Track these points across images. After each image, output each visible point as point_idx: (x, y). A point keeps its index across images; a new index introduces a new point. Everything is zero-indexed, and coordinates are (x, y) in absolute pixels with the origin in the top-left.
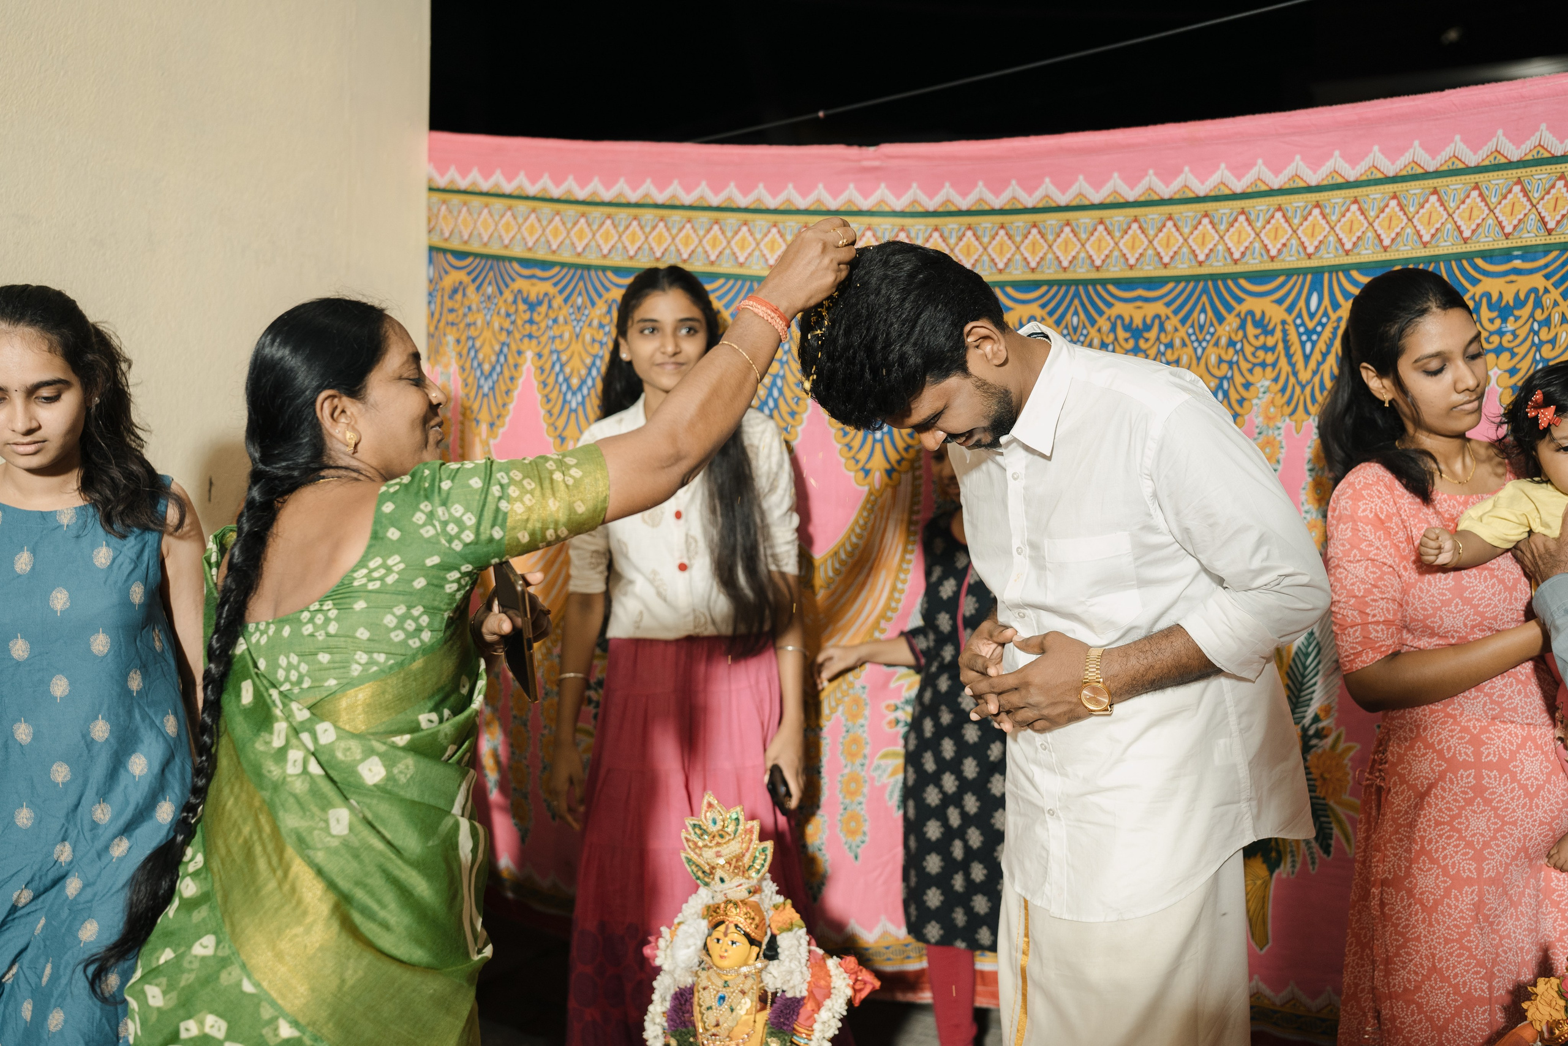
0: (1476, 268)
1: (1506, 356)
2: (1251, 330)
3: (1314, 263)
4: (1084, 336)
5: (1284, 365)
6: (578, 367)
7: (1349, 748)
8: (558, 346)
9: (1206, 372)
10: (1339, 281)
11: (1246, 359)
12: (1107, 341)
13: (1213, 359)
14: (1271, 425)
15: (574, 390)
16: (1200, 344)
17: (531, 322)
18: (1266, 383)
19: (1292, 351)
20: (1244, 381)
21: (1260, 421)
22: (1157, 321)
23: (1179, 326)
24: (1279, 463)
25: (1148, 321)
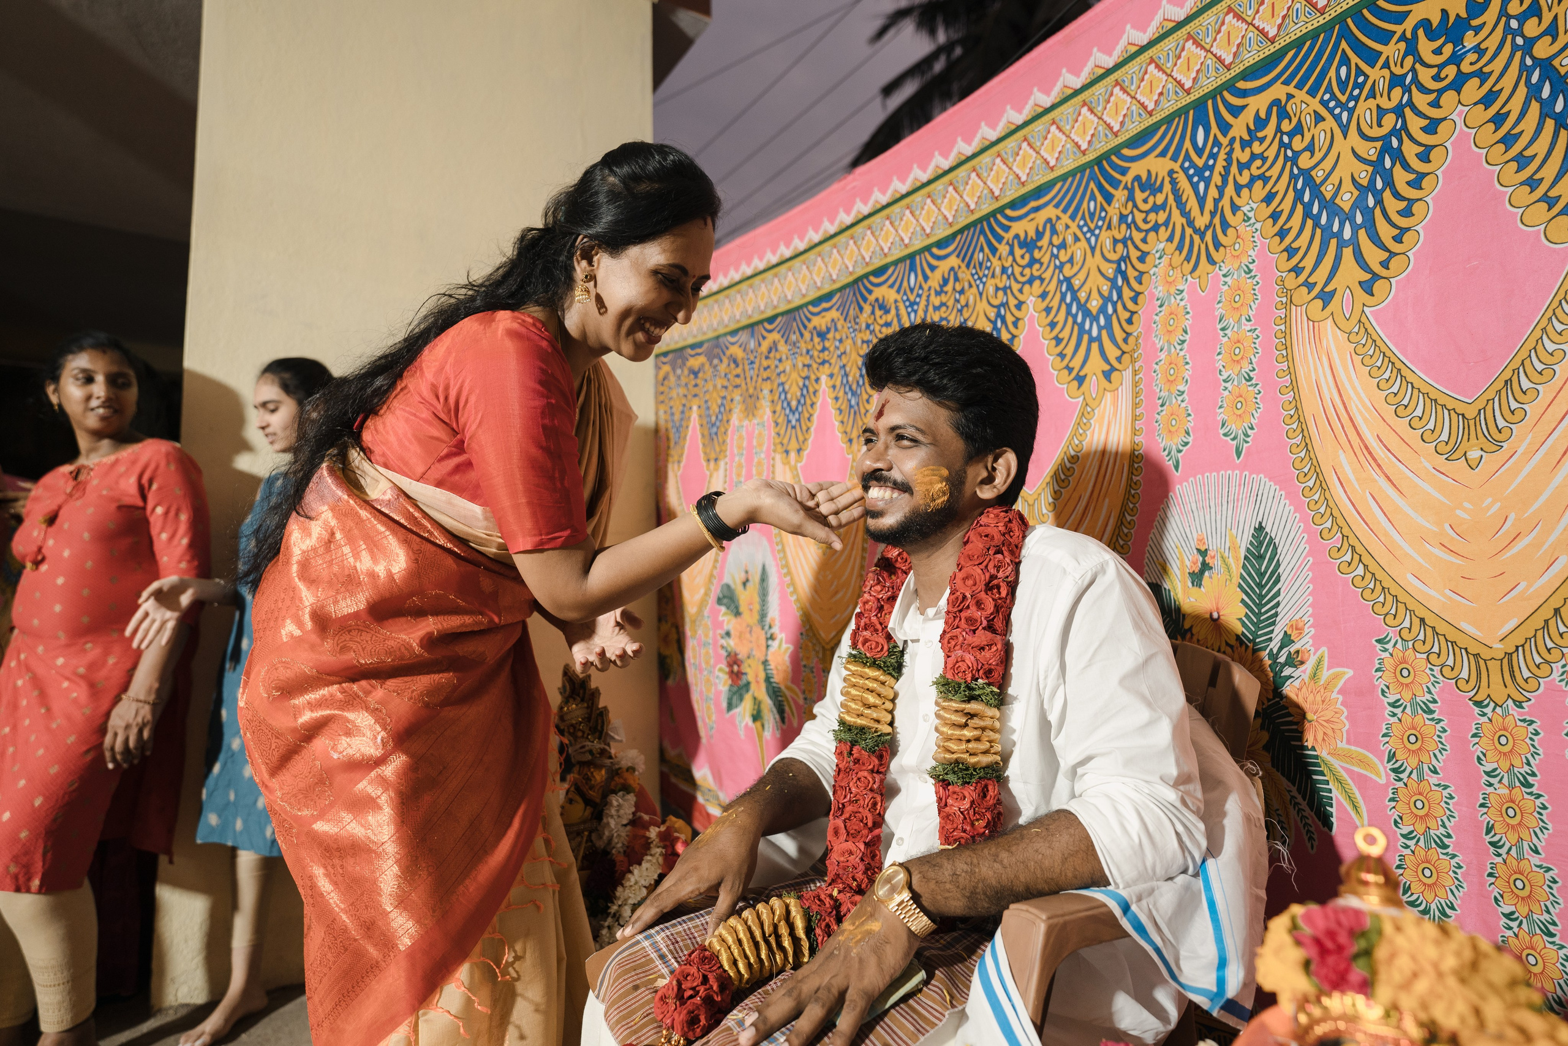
2: (1139, 196)
3: (1193, 96)
4: (988, 268)
5: (1178, 219)
6: (715, 408)
7: (1337, 676)
8: (707, 397)
9: (1102, 260)
10: (1224, 101)
11: (1138, 229)
12: (1007, 265)
13: (1108, 243)
14: (1173, 290)
15: (713, 425)
16: (1093, 234)
17: (696, 385)
18: (1162, 246)
19: (1184, 199)
20: (1139, 254)
21: (1160, 291)
22: (1048, 226)
23: (1070, 222)
24: (1186, 332)
25: (1041, 229)
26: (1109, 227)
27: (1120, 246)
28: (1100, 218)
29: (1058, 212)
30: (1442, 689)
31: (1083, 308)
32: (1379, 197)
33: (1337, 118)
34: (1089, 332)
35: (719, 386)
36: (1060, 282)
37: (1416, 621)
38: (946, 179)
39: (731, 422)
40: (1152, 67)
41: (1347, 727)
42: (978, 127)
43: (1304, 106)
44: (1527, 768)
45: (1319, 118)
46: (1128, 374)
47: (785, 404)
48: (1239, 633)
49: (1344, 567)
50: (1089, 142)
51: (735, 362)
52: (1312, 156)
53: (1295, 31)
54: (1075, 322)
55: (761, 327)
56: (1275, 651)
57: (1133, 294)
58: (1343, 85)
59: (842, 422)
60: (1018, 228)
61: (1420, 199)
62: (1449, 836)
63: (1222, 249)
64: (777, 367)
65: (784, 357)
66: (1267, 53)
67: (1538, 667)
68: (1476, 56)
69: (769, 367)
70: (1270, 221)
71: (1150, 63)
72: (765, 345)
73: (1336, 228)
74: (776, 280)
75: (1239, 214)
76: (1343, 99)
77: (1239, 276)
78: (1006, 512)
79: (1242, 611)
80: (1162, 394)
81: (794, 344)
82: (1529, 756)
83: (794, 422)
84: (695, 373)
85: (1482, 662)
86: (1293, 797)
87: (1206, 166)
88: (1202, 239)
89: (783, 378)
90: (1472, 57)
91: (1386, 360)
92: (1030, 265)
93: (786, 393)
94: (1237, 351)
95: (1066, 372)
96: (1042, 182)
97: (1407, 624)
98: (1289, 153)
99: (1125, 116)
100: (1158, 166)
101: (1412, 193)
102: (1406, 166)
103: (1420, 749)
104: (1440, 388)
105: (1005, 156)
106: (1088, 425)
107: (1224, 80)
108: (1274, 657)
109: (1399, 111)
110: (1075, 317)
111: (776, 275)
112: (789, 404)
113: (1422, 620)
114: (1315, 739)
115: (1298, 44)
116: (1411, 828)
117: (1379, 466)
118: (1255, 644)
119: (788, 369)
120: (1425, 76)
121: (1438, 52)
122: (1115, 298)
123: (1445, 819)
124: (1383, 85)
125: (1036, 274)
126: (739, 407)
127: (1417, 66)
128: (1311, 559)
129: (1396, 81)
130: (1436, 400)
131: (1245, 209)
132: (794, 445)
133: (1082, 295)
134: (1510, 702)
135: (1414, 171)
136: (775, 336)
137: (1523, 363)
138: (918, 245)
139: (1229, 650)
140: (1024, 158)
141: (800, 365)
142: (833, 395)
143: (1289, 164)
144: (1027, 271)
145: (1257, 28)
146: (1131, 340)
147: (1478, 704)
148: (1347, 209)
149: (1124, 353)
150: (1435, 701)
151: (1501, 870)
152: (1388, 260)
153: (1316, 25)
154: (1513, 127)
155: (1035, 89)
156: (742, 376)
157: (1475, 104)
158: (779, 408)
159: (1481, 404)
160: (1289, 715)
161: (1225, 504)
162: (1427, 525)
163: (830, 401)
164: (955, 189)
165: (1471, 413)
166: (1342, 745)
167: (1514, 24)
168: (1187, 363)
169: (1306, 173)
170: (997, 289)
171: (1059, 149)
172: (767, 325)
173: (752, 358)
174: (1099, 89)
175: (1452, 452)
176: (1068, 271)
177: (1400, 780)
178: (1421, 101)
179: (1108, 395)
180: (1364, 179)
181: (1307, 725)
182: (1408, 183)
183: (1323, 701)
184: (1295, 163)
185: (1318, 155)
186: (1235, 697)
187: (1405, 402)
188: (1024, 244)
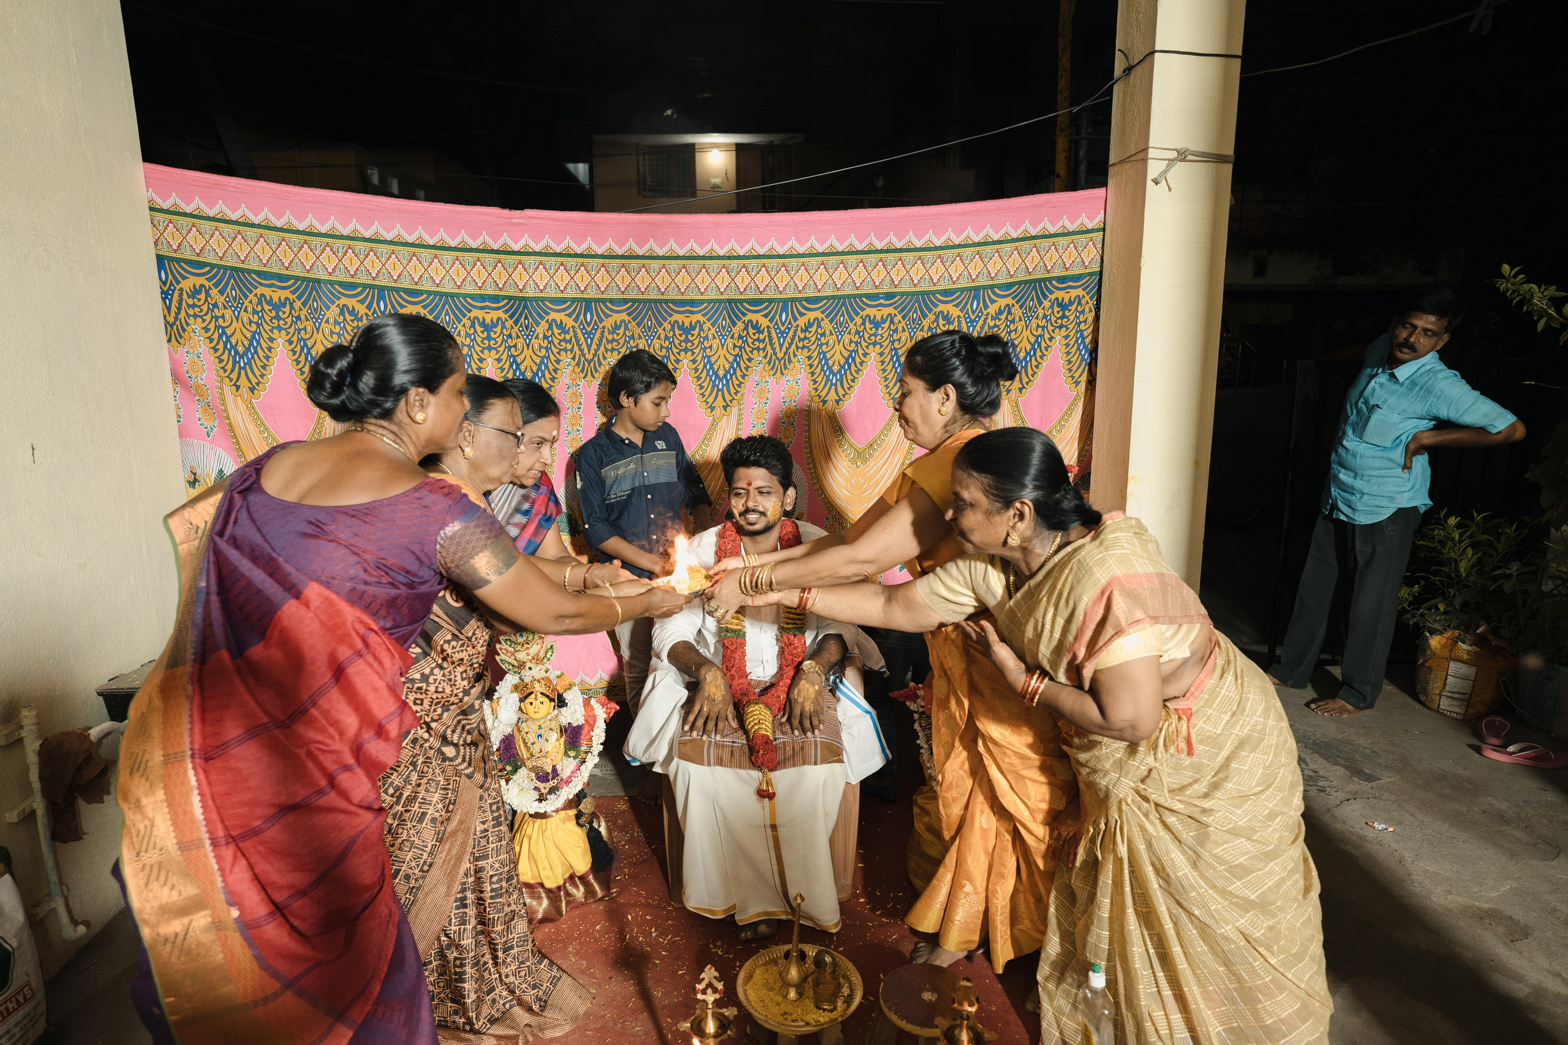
0: (863, 302)
1: (878, 346)
2: (751, 331)
3: (783, 296)
4: (656, 334)
5: (769, 349)
9: (727, 353)
10: (796, 306)
11: (748, 346)
12: (671, 338)
13: (731, 345)
14: (763, 380)
16: (723, 338)
18: (760, 358)
19: (773, 342)
21: (757, 378)
22: (698, 324)
23: (711, 328)
24: (768, 399)
25: (693, 324)
26: (732, 338)
27: (737, 349)
28: (728, 331)
29: (704, 320)
32: (846, 372)
33: (837, 336)
34: (718, 386)
36: (704, 357)
38: (619, 261)
40: (763, 269)
42: (648, 240)
43: (826, 326)
45: (831, 333)
46: (735, 410)
50: (725, 289)
53: (828, 292)
54: (711, 380)
58: (841, 324)
60: (678, 317)
66: (816, 295)
70: (809, 366)
71: (762, 266)
73: (831, 378)
75: (796, 358)
76: (840, 330)
77: (793, 383)
80: (754, 422)
87: (785, 333)
88: (779, 363)
90: (880, 336)
91: (841, 432)
92: (686, 343)
95: (705, 403)
96: (694, 298)
98: (819, 342)
99: (746, 286)
100: (762, 320)
101: (856, 375)
105: (669, 269)
107: (797, 296)
109: (857, 343)
110: (711, 377)
115: (828, 298)
120: (866, 336)
121: (871, 329)
122: (733, 373)
125: (690, 350)
127: (864, 330)
129: (857, 332)
133: (715, 367)
138: (592, 294)
140: (682, 277)
143: (819, 347)
144: (684, 346)
145: (813, 280)
148: (835, 372)
155: (690, 239)
157: (877, 354)
164: (628, 271)
167: (892, 331)
168: (767, 412)
169: (824, 353)
170: (662, 347)
171: (706, 283)
174: (733, 263)
176: (708, 352)
179: (725, 417)
180: (842, 363)
182: (855, 371)
185: (829, 348)
188: (682, 327)
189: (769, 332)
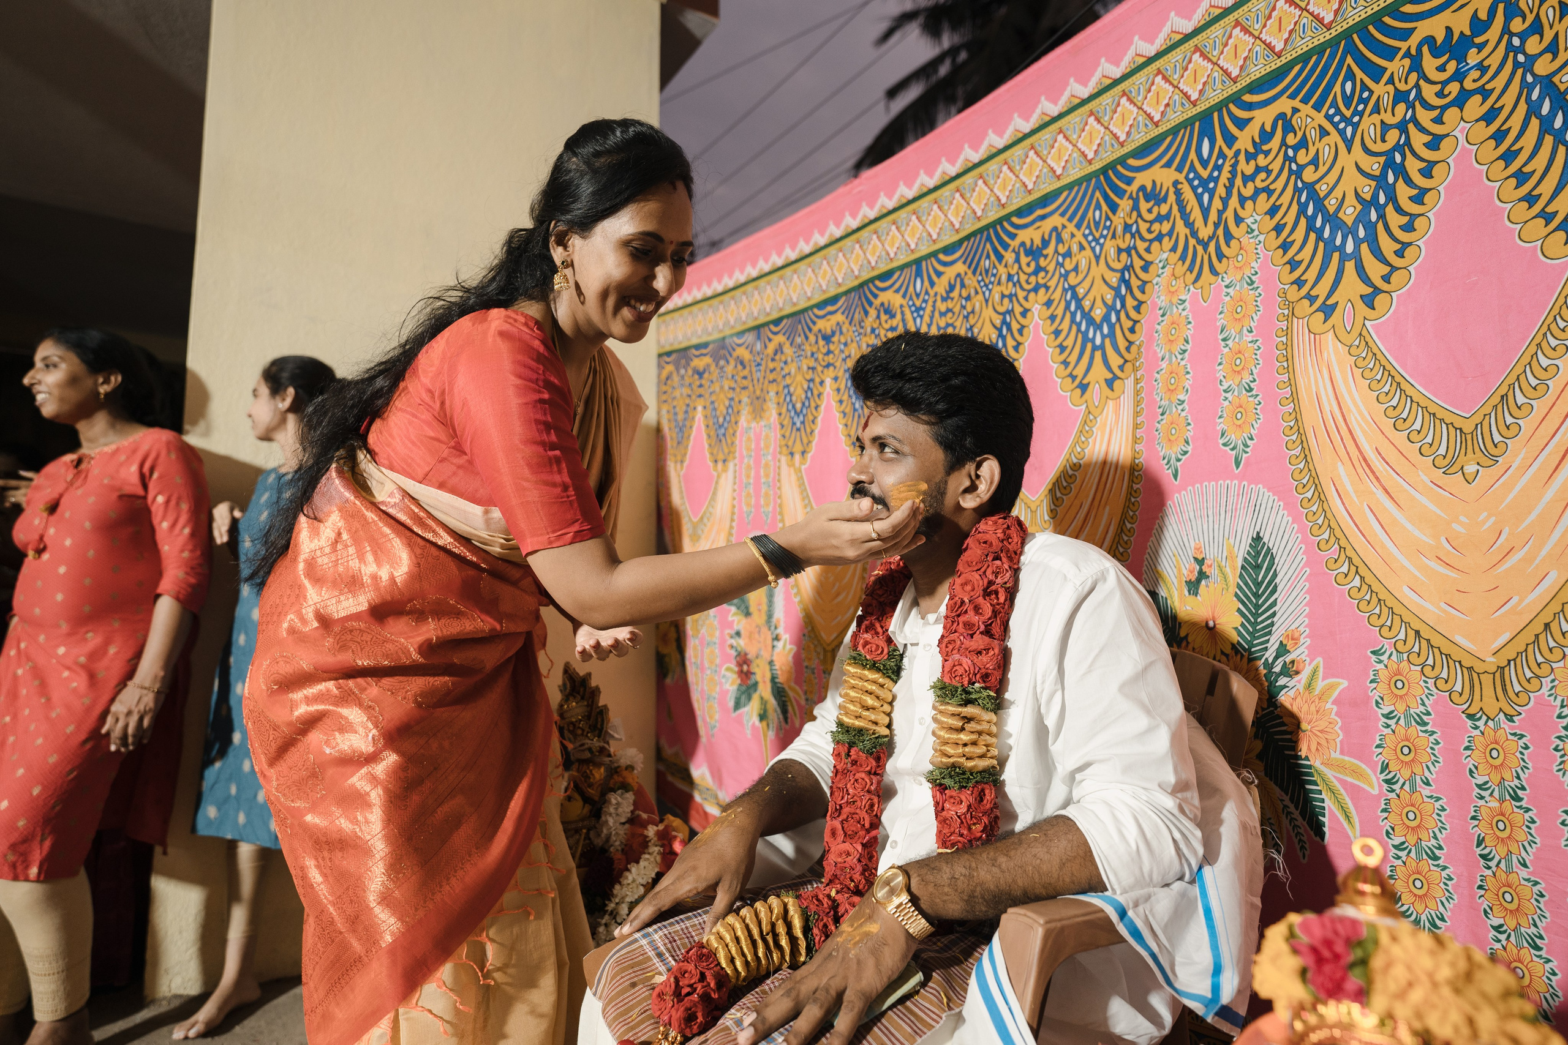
2: (1144, 206)
3: (1201, 107)
4: (994, 275)
5: (1181, 229)
6: (722, 409)
7: (1331, 687)
8: (714, 398)
9: (1106, 269)
10: (1230, 113)
11: (1142, 239)
12: (1013, 272)
13: (1112, 252)
14: (1175, 300)
15: (721, 426)
16: (1098, 243)
17: (701, 386)
18: (1165, 256)
19: (1188, 211)
20: (1142, 263)
21: (1162, 300)
22: (1054, 234)
23: (1075, 231)
24: (1187, 342)
25: (1046, 237)
26: (1114, 237)
27: (1124, 256)
28: (1105, 227)
29: (1064, 220)
30: (1436, 702)
31: (1086, 316)
32: (1381, 212)
33: (1342, 133)
34: (1093, 340)
35: (726, 388)
36: (1065, 290)
37: (1411, 634)
38: (952, 186)
39: (740, 424)
40: (1159, 79)
41: (1341, 737)
42: (985, 134)
43: (1309, 120)
44: (1516, 782)
45: (1324, 133)
46: (1129, 383)
47: (790, 407)
48: (1235, 642)
49: (1340, 579)
50: (1096, 151)
51: (742, 363)
52: (1317, 169)
53: (1302, 46)
54: (1079, 330)
55: (766, 328)
56: (1270, 661)
57: (1136, 303)
58: (1348, 100)
59: (846, 425)
60: (1024, 236)
61: (1422, 215)
62: (1440, 848)
63: (1225, 260)
64: (782, 369)
65: (789, 360)
66: (1274, 67)
67: (1528, 681)
68: (1479, 73)
69: (774, 369)
70: (1274, 233)
71: (1157, 75)
72: (771, 347)
73: (1338, 242)
74: (781, 283)
75: (1243, 226)
76: (1348, 113)
77: (1241, 287)
78: (1005, 518)
79: (1238, 620)
80: (1163, 403)
81: (799, 346)
82: (1519, 770)
83: (798, 424)
84: (700, 374)
85: (1475, 676)
86: (1286, 806)
87: (1211, 178)
88: (1205, 250)
89: (788, 381)
90: (1475, 74)
91: (1386, 373)
92: (1036, 273)
93: (791, 395)
94: (1238, 362)
95: (1070, 380)
96: (1049, 190)
97: (1402, 636)
98: (1294, 166)
99: (1131, 126)
100: (1163, 176)
101: (1414, 209)
102: (1409, 182)
103: (1413, 760)
104: (1438, 402)
105: (1012, 164)
106: (1090, 432)
107: (1230, 92)
108: (1269, 666)
109: (1402, 127)
110: (1079, 325)
111: (781, 278)
112: (794, 406)
113: (1417, 632)
114: (1309, 749)
115: (1304, 58)
116: (1403, 839)
117: (1377, 478)
118: (1251, 653)
119: (793, 371)
120: (1429, 92)
121: (1442, 69)
122: (1118, 306)
123: (1436, 830)
124: (1387, 101)
125: (1041, 281)
126: (747, 408)
127: (1422, 82)
128: (1308, 570)
129: (1400, 97)
130: (1434, 414)
131: (1249, 221)
132: (798, 448)
133: (1087, 304)
134: (1502, 715)
135: (1415, 186)
136: (780, 338)
137: (1518, 379)
138: (924, 250)
139: (1224, 658)
140: (1031, 166)
141: (805, 368)
142: (838, 399)
143: (1293, 177)
144: (1033, 279)
145: (1264, 42)
146: (1134, 348)
147: (1471, 717)
148: (1350, 224)
149: (1126, 361)
150: (1428, 714)
151: (1490, 883)
152: (1390, 274)
153: (1322, 40)
154: (1513, 144)
155: (1043, 98)
156: (749, 378)
157: (1477, 121)
158: (784, 410)
159: (1477, 419)
160: (1283, 724)
161: (1223, 513)
162: (1424, 538)
163: (834, 404)
164: (962, 196)
165: (1468, 427)
166: (1336, 755)
167: (1516, 41)
168: (1188, 373)
169: (1310, 187)
170: (1003, 296)
171: (1066, 158)
172: (772, 327)
173: (758, 360)
174: (1106, 99)
175: (1450, 466)
176: (1073, 279)
177: (1393, 791)
178: (1425, 117)
179: (1111, 403)
180: (1367, 193)
181: (1301, 735)
182: (1410, 198)
183: (1318, 712)
184: (1299, 176)
185: (1322, 169)
186: (1233, 706)
187: (1404, 415)
188: (1030, 252)
189: (1178, 193)
